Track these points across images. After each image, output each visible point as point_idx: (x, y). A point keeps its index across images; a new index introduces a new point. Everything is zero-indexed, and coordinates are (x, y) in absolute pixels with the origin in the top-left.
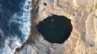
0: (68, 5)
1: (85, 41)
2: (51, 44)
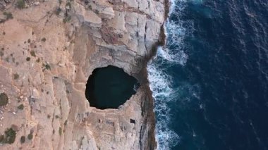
0: (98, 126)
1: (65, 82)
2: (111, 64)
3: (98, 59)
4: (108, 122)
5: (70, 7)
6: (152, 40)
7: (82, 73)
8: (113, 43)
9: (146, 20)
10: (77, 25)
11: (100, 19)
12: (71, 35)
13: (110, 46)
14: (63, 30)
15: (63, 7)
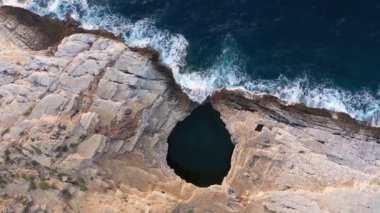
0: (254, 181)
2: (166, 137)
3: (154, 153)
4: (251, 165)
5: (65, 175)
6: (146, 68)
7: (168, 183)
8: (136, 126)
9: (115, 69)
10: (95, 171)
11: (95, 135)
12: (107, 185)
13: (139, 132)
14: (96, 194)
15: (62, 186)
